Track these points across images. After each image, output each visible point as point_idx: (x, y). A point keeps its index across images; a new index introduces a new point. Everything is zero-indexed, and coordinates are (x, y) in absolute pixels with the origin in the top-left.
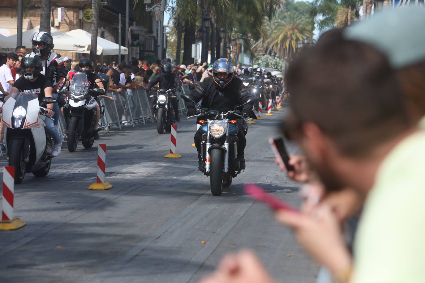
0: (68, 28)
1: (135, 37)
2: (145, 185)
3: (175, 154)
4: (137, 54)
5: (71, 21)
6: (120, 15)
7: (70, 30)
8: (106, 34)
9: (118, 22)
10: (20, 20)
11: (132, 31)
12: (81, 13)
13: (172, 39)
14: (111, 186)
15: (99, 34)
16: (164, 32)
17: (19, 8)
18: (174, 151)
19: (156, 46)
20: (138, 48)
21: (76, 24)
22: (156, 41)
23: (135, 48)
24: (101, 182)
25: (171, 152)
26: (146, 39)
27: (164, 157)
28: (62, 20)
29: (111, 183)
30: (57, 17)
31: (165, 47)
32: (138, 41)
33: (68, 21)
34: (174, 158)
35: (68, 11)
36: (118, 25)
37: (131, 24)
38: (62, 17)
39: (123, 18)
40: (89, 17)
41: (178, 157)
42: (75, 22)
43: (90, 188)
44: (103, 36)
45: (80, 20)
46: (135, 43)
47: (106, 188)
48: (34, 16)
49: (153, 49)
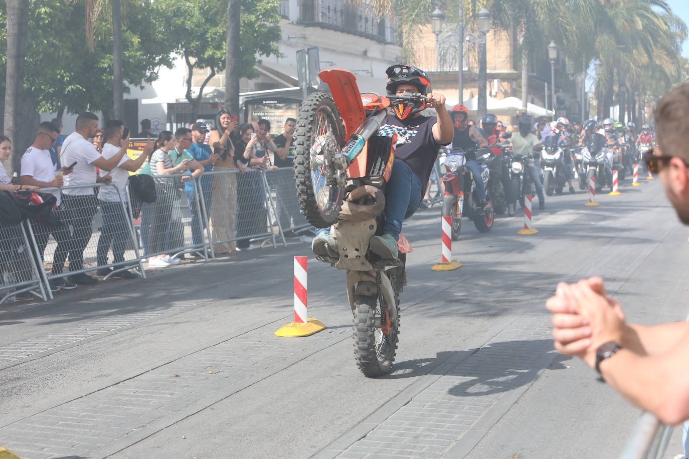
0: (503, 96)
1: (560, 102)
5: (506, 91)
6: (546, 84)
7: (505, 97)
9: (545, 90)
10: (461, 91)
11: (558, 98)
12: (514, 83)
13: (594, 103)
14: (536, 231)
16: (587, 97)
17: (460, 81)
18: (592, 200)
19: (580, 109)
21: (511, 93)
22: (580, 105)
23: (562, 111)
25: (590, 201)
27: (584, 206)
28: (498, 90)
30: (494, 88)
33: (503, 90)
34: (593, 206)
35: (503, 82)
36: (545, 92)
37: (556, 92)
38: (498, 87)
40: (521, 86)
42: (509, 91)
43: (519, 233)
44: (533, 102)
45: (513, 89)
46: (562, 107)
47: (532, 233)
48: (474, 87)
49: (577, 112)
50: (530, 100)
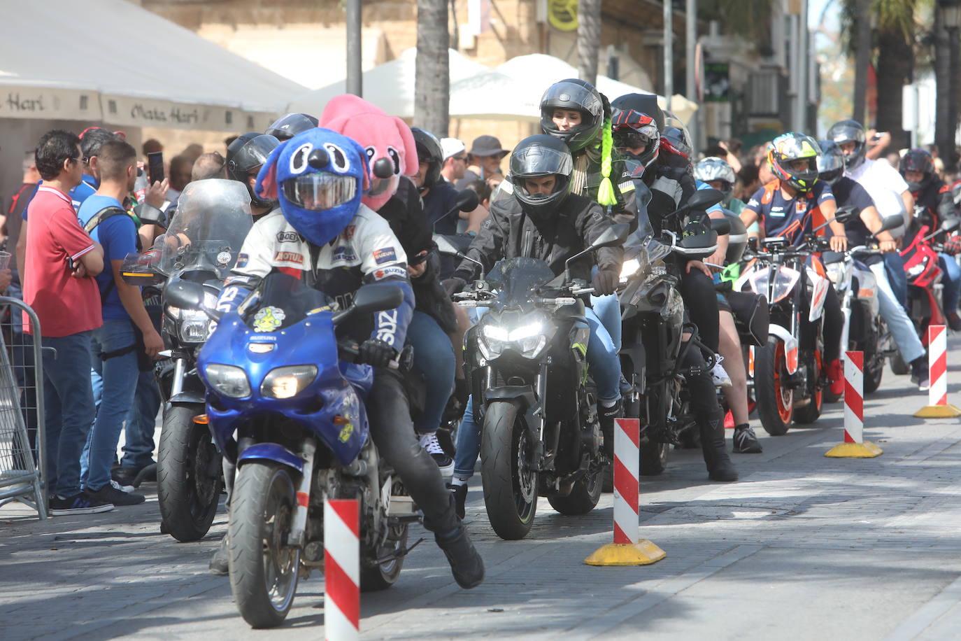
0: (502, 52)
1: (716, 72)
2: (767, 546)
3: (861, 445)
4: (722, 124)
5: (511, 31)
7: (509, 57)
8: (624, 66)
9: (661, 26)
10: (354, 31)
11: (705, 54)
12: (542, 1)
14: (659, 553)
15: (603, 66)
16: (812, 51)
18: (855, 436)
19: (786, 98)
20: (727, 107)
21: (529, 39)
22: (784, 83)
23: (716, 107)
24: (629, 542)
25: (848, 440)
26: (750, 77)
27: (826, 457)
28: (482, 29)
29: (661, 545)
30: (467, 18)
31: (813, 98)
32: (725, 84)
33: (501, 28)
34: (858, 457)
36: (662, 36)
37: (702, 31)
38: (484, 18)
39: (678, 13)
40: (567, 13)
41: (870, 455)
42: (524, 31)
43: (594, 560)
44: (614, 75)
45: (540, 25)
46: (718, 90)
47: (644, 560)
49: (774, 108)
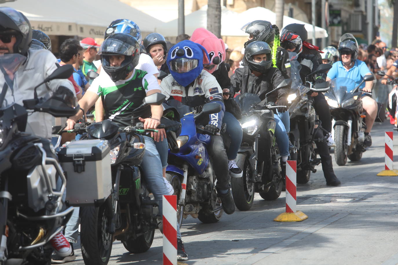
0: (245, 6)
1: (335, 13)
2: (351, 214)
3: (392, 171)
4: (338, 35)
7: (248, 8)
8: (296, 12)
13: (387, 13)
14: (305, 216)
16: (376, 5)
18: (390, 167)
19: (365, 24)
20: (340, 28)
22: (364, 18)
23: (336, 28)
24: (292, 212)
25: (387, 168)
26: (350, 15)
27: (377, 176)
29: (305, 213)
31: (377, 24)
32: (339, 19)
34: (391, 176)
41: (396, 175)
43: (278, 219)
44: (291, 15)
46: (336, 21)
47: (299, 219)
49: (360, 28)
50: (286, 12)
